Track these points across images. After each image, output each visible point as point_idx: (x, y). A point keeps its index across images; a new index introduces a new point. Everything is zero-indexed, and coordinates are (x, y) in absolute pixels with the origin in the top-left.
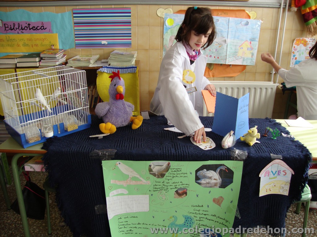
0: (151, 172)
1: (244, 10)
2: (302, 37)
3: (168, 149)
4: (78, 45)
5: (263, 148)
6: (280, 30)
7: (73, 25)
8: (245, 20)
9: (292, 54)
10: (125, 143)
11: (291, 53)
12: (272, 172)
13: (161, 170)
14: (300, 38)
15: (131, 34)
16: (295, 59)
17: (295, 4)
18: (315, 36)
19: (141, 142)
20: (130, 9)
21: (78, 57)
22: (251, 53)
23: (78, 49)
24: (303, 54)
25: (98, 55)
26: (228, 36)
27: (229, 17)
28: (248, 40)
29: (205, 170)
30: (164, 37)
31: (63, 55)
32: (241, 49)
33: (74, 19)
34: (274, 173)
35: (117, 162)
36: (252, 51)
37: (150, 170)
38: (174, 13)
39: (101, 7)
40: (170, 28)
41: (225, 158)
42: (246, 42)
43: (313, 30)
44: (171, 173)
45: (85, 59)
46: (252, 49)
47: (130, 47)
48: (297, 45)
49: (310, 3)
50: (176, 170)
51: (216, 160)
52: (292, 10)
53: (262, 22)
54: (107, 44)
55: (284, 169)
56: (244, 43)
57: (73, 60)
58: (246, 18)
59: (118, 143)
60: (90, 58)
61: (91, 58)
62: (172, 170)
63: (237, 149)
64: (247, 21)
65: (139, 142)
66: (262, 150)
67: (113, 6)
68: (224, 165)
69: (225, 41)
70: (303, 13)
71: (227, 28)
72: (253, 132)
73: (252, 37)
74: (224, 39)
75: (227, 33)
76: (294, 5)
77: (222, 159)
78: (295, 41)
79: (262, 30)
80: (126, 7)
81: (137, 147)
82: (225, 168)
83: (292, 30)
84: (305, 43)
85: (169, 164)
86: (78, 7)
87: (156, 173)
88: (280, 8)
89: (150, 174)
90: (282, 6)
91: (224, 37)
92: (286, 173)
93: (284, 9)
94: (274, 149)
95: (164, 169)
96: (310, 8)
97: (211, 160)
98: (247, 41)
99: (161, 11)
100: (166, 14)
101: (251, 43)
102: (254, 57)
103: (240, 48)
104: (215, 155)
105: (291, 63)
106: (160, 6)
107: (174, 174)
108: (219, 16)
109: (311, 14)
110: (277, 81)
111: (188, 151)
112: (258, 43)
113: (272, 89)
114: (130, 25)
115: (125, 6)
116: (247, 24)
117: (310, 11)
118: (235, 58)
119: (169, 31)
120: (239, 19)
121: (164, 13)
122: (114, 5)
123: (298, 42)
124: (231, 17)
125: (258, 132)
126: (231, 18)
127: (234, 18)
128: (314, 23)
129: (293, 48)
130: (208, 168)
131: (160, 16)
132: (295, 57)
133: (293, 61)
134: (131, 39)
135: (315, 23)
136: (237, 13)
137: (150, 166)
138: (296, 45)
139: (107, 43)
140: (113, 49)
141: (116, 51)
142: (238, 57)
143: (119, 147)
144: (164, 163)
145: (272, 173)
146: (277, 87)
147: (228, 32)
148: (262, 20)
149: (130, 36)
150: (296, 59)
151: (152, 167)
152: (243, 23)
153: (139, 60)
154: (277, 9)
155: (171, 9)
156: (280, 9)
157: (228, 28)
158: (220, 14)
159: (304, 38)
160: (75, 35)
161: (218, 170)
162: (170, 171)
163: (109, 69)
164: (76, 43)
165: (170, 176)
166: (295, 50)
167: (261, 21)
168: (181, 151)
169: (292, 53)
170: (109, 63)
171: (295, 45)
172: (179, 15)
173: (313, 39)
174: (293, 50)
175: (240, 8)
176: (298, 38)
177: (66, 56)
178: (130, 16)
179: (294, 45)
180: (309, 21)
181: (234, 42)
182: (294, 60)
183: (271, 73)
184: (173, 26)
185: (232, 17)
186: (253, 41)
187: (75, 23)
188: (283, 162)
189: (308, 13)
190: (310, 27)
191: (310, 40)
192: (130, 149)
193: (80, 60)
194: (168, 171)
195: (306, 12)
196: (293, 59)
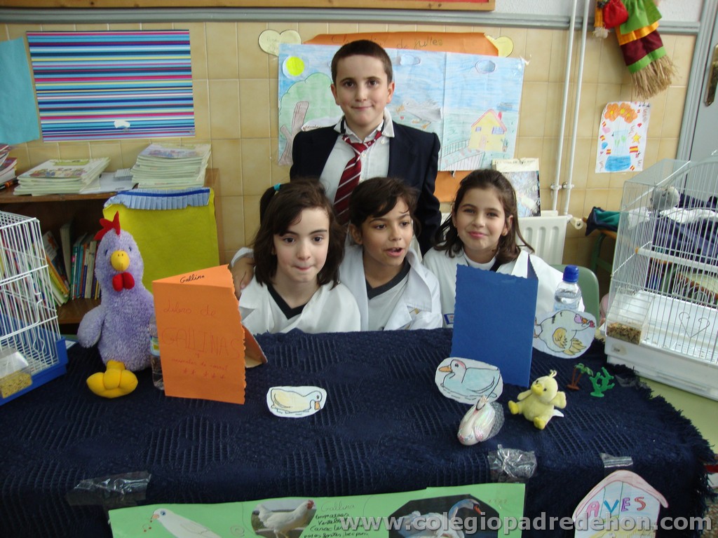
0: (260, 530)
1: (482, 35)
2: (621, 100)
3: (306, 461)
4: (48, 132)
5: (576, 434)
6: (570, 82)
7: (31, 76)
8: (485, 59)
9: (600, 142)
10: (175, 445)
11: (597, 140)
12: (606, 504)
13: (289, 523)
14: (617, 103)
15: (191, 99)
16: (607, 153)
17: (604, 20)
18: (652, 98)
19: (224, 436)
20: (186, 32)
21: (48, 166)
22: (502, 140)
23: (50, 142)
24: (624, 140)
25: (105, 157)
26: (444, 99)
27: (446, 51)
28: (495, 108)
29: (417, 513)
30: (279, 106)
31: (7, 159)
32: (476, 130)
33: (34, 59)
34: (611, 506)
35: (157, 509)
36: (503, 137)
37: (257, 524)
38: (305, 43)
39: (108, 27)
40: (293, 83)
41: (473, 477)
42: (490, 114)
43: (646, 82)
44: (319, 527)
45: (68, 172)
46: (504, 130)
47: (191, 133)
48: (611, 120)
49: (637, 19)
50: (333, 520)
51: (448, 485)
52: (597, 35)
53: (527, 63)
54: (129, 128)
55: (638, 493)
56: (483, 116)
57: (33, 175)
58: (487, 53)
59: (154, 446)
60: (82, 167)
61: (86, 167)
62: (320, 520)
63: (505, 447)
64: (490, 61)
65: (217, 438)
66: (576, 442)
67: (141, 27)
68: (469, 497)
69: (438, 113)
70: (624, 43)
71: (442, 78)
72: (545, 390)
73: (505, 102)
74: (434, 108)
75: (442, 92)
76: (602, 23)
77: (466, 481)
78: (606, 111)
79: (528, 82)
80: (176, 29)
81: (213, 459)
82: (475, 505)
83: (598, 83)
84: (629, 115)
85: (310, 506)
86: (41, 28)
87: (275, 531)
88: (568, 29)
89: (258, 534)
90: (573, 26)
91: (434, 104)
92: (644, 505)
93: (579, 30)
94: (606, 435)
95: (299, 519)
96: (638, 32)
97: (434, 485)
98: (491, 110)
99: (272, 39)
100: (284, 45)
101: (500, 116)
102: (508, 150)
103: (475, 128)
104: (445, 472)
105: (598, 162)
106: (267, 24)
107: (328, 529)
108: (419, 49)
109: (640, 45)
110: (567, 209)
111: (365, 464)
112: (518, 116)
113: (556, 228)
114: (190, 77)
115: (173, 26)
116: (491, 68)
117: (639, 38)
118: (463, 154)
119: (293, 90)
120: (471, 56)
121: (277, 44)
122: (144, 21)
123: (612, 112)
124: (449, 51)
125: (560, 389)
126: (449, 54)
127: (458, 54)
128: (648, 66)
129: (601, 126)
130: (426, 507)
131: (270, 52)
132: (607, 148)
133: (602, 159)
134: (192, 113)
135: (650, 66)
136: (465, 40)
137: (256, 513)
138: (608, 120)
139: (128, 125)
140: (147, 140)
141: (153, 147)
142: (471, 151)
143: (159, 461)
144: (297, 504)
145: (605, 507)
146: (569, 222)
147: (444, 90)
148: (527, 59)
149: (191, 106)
150: (610, 153)
151: (261, 516)
152: (482, 65)
153: (215, 167)
154: (562, 32)
155: (296, 33)
156: (568, 32)
157: (445, 80)
158: (422, 44)
159: (626, 103)
160: (40, 103)
161: (455, 510)
162: (314, 522)
163: (134, 197)
164: (43, 126)
165: (316, 536)
166: (606, 131)
167: (523, 60)
168: (344, 466)
169: (600, 140)
170: (134, 181)
171: (606, 118)
172: (316, 47)
173: (647, 104)
174: (601, 132)
175: (472, 28)
176: (612, 103)
177: (15, 163)
178: (188, 52)
179: (603, 119)
180: (637, 63)
181: (458, 115)
182: (605, 158)
183: (552, 190)
184: (301, 76)
185: (453, 51)
186: (506, 110)
187: (36, 72)
188: (635, 475)
189: (634, 42)
190: (639, 76)
191: (640, 108)
192: (191, 469)
193: (54, 174)
194: (308, 522)
195: (628, 39)
196: (602, 153)
